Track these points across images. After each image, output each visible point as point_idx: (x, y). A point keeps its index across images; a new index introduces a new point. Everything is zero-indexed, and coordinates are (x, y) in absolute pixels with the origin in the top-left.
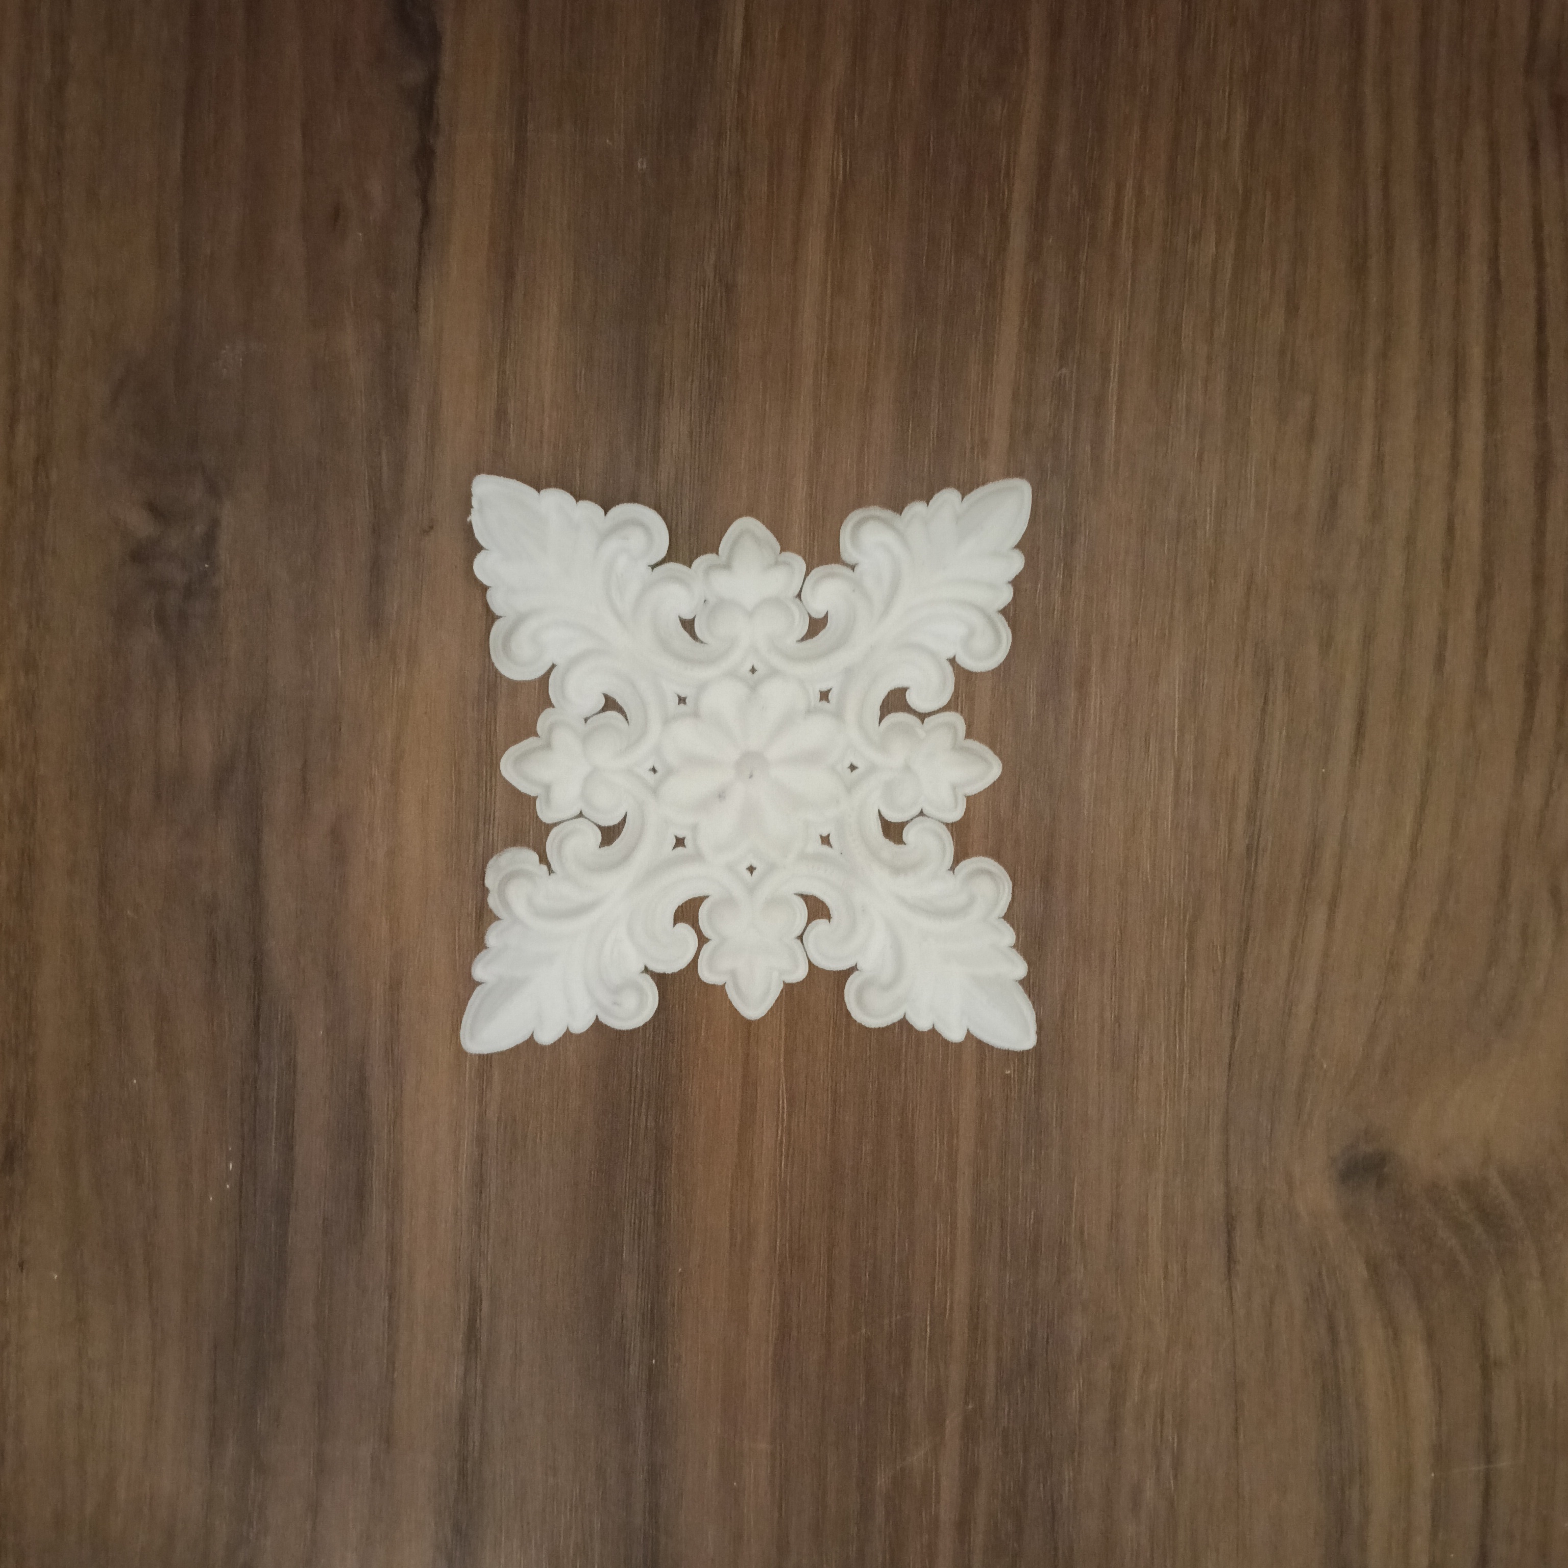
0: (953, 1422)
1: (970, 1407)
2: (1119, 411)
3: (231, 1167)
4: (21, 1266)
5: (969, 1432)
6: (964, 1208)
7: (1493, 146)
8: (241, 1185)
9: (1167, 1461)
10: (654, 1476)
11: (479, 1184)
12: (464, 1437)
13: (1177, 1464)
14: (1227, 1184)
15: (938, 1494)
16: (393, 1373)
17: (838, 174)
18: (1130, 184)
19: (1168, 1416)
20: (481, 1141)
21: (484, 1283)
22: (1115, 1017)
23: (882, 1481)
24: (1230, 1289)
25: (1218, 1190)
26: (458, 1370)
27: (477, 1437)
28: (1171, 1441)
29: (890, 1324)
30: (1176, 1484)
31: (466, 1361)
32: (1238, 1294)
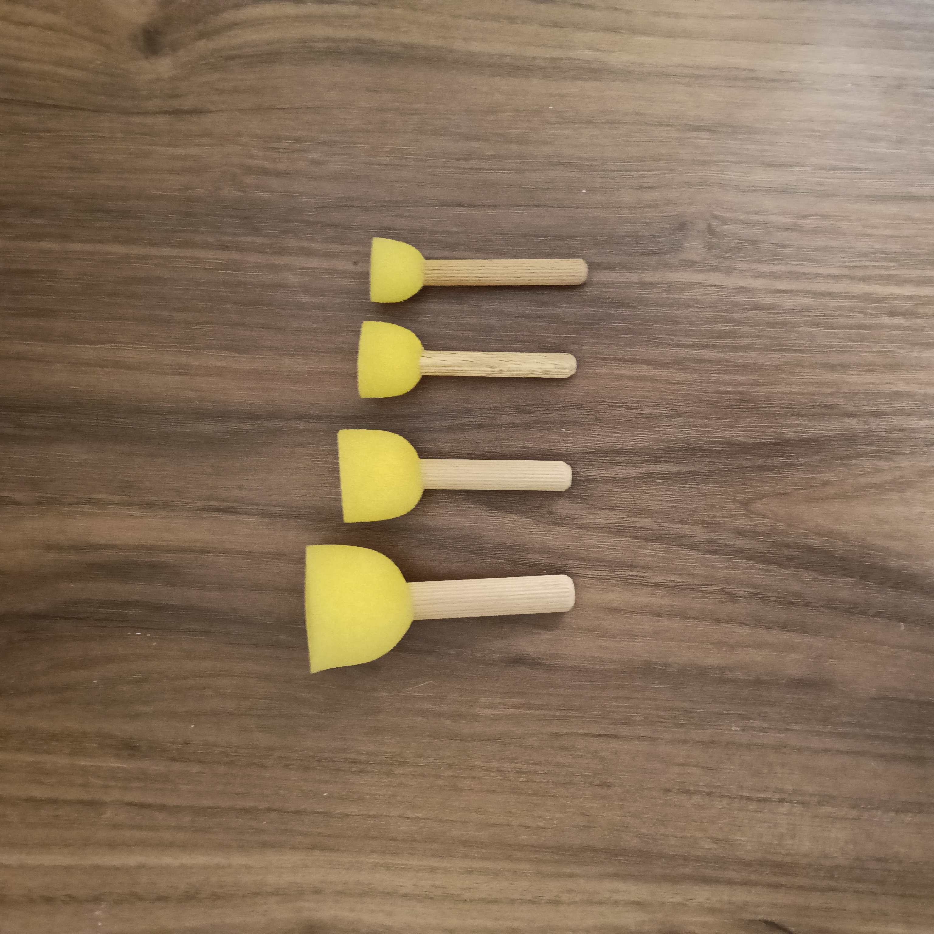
0: (276, 260)
1: (268, 250)
3: (140, 633)
4: (186, 744)
5: (281, 251)
8: (147, 628)
9: (298, 146)
10: (301, 417)
11: (150, 506)
12: (279, 516)
13: (299, 140)
14: (157, 113)
15: (313, 268)
16: (246, 551)
19: (275, 145)
20: (130, 504)
21: (200, 504)
22: (72, 171)
23: (306, 298)
24: (211, 112)
25: (161, 118)
26: (244, 518)
27: (280, 509)
28: (288, 144)
29: (226, 292)
30: (310, 141)
31: (240, 514)
32: (212, 108)
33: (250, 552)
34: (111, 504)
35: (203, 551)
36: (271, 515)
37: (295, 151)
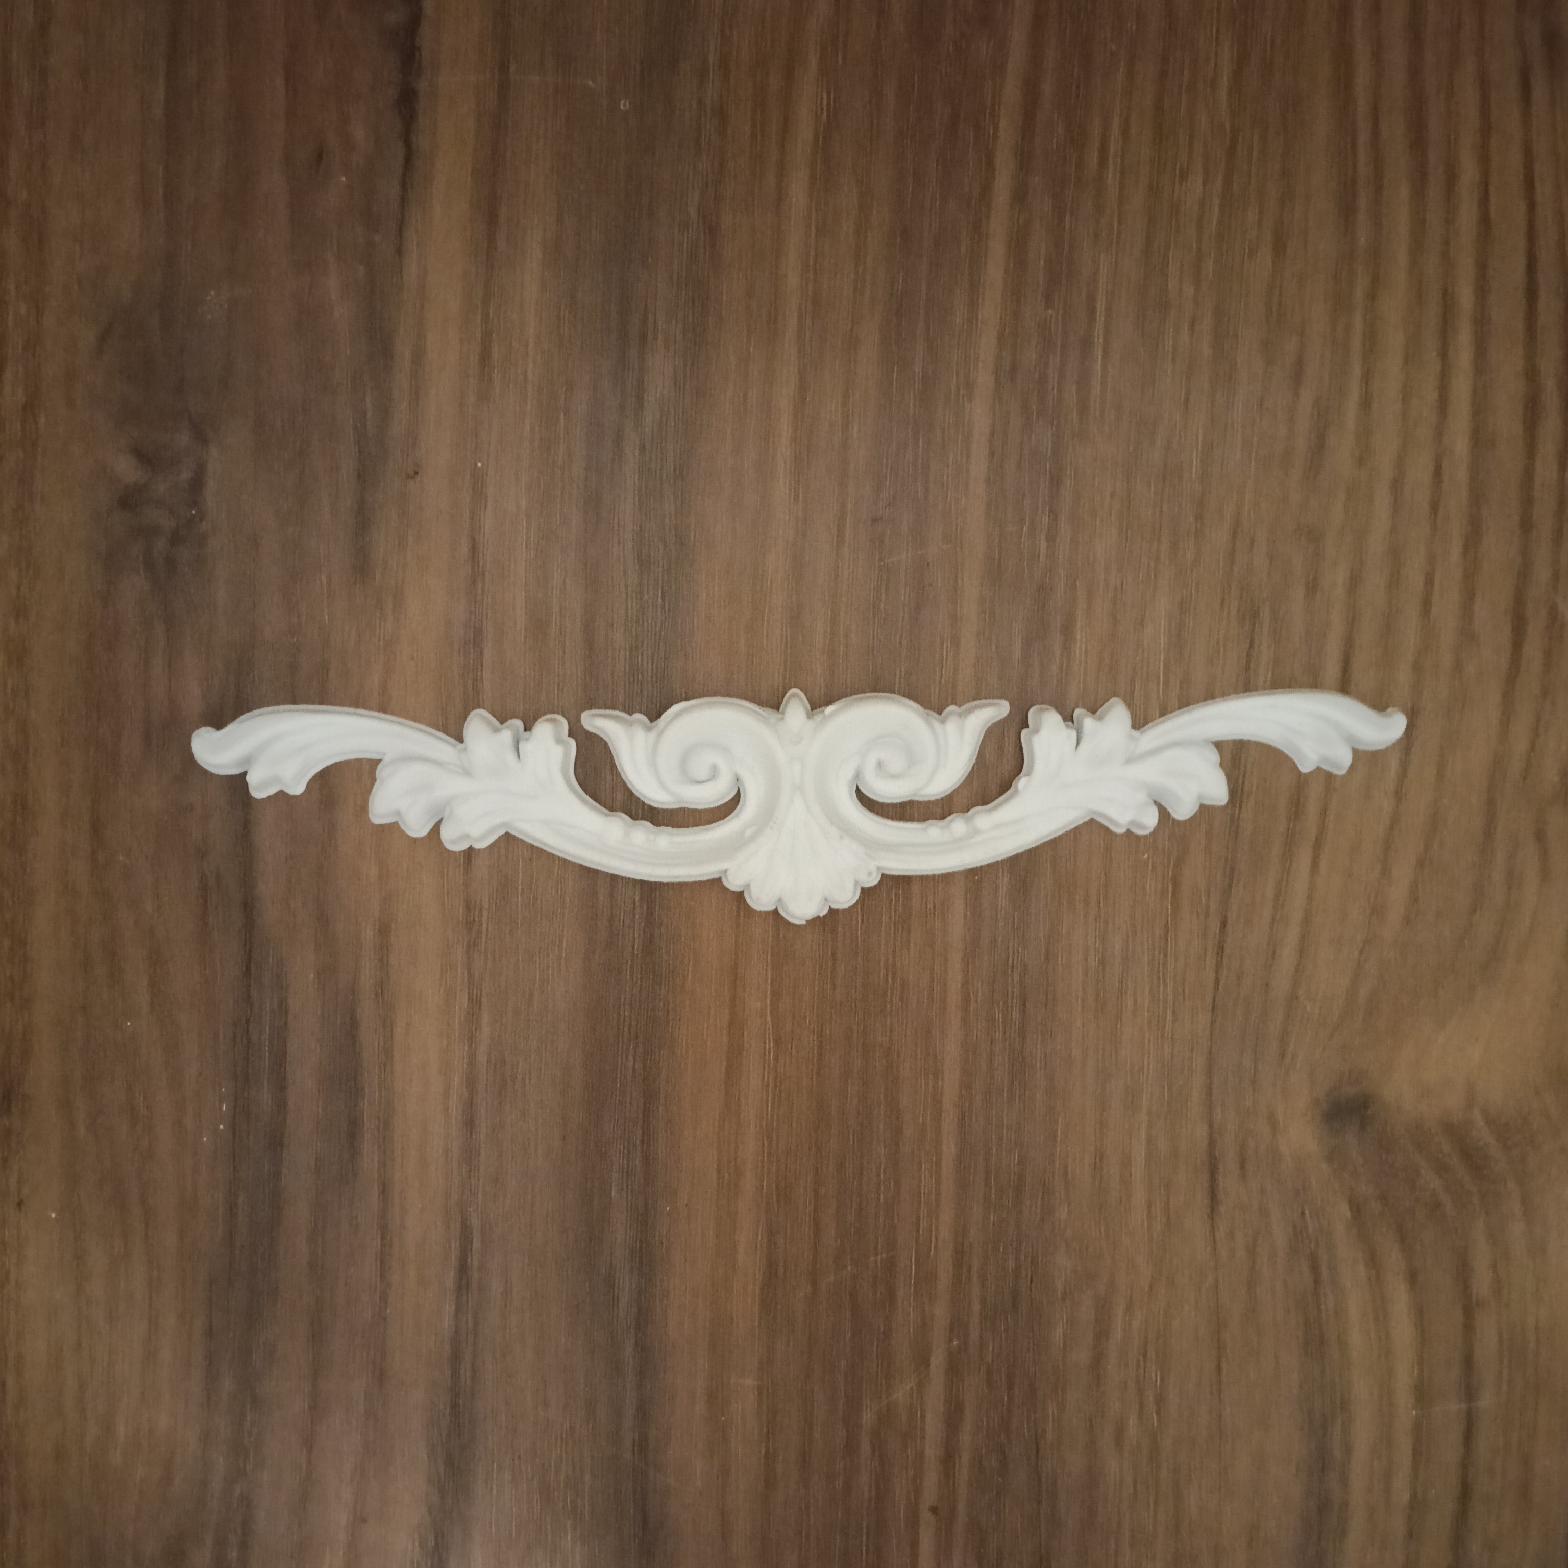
0: (938, 1360)
1: (955, 1343)
2: (1105, 353)
3: (224, 1108)
4: (20, 1204)
5: (954, 1369)
6: (949, 1148)
7: (1484, 84)
8: (234, 1125)
9: (1150, 1398)
10: (643, 1411)
11: (470, 1124)
13: (1160, 1400)
14: (1211, 1126)
15: (923, 1429)
16: (386, 1311)
17: (822, 113)
18: (1116, 123)
19: (1151, 1353)
20: (471, 1082)
21: (475, 1222)
22: (1099, 960)
23: (868, 1417)
24: (1213, 1227)
25: (1201, 1132)
26: (449, 1308)
27: (468, 1374)
28: (1154, 1379)
29: (876, 1262)
30: (1159, 1420)
31: (457, 1298)
32: (1221, 1234)
33: (385, 1319)
34: (470, 1046)
35: (384, 1229)
36: (456, 1357)
37: (1140, 1392)
